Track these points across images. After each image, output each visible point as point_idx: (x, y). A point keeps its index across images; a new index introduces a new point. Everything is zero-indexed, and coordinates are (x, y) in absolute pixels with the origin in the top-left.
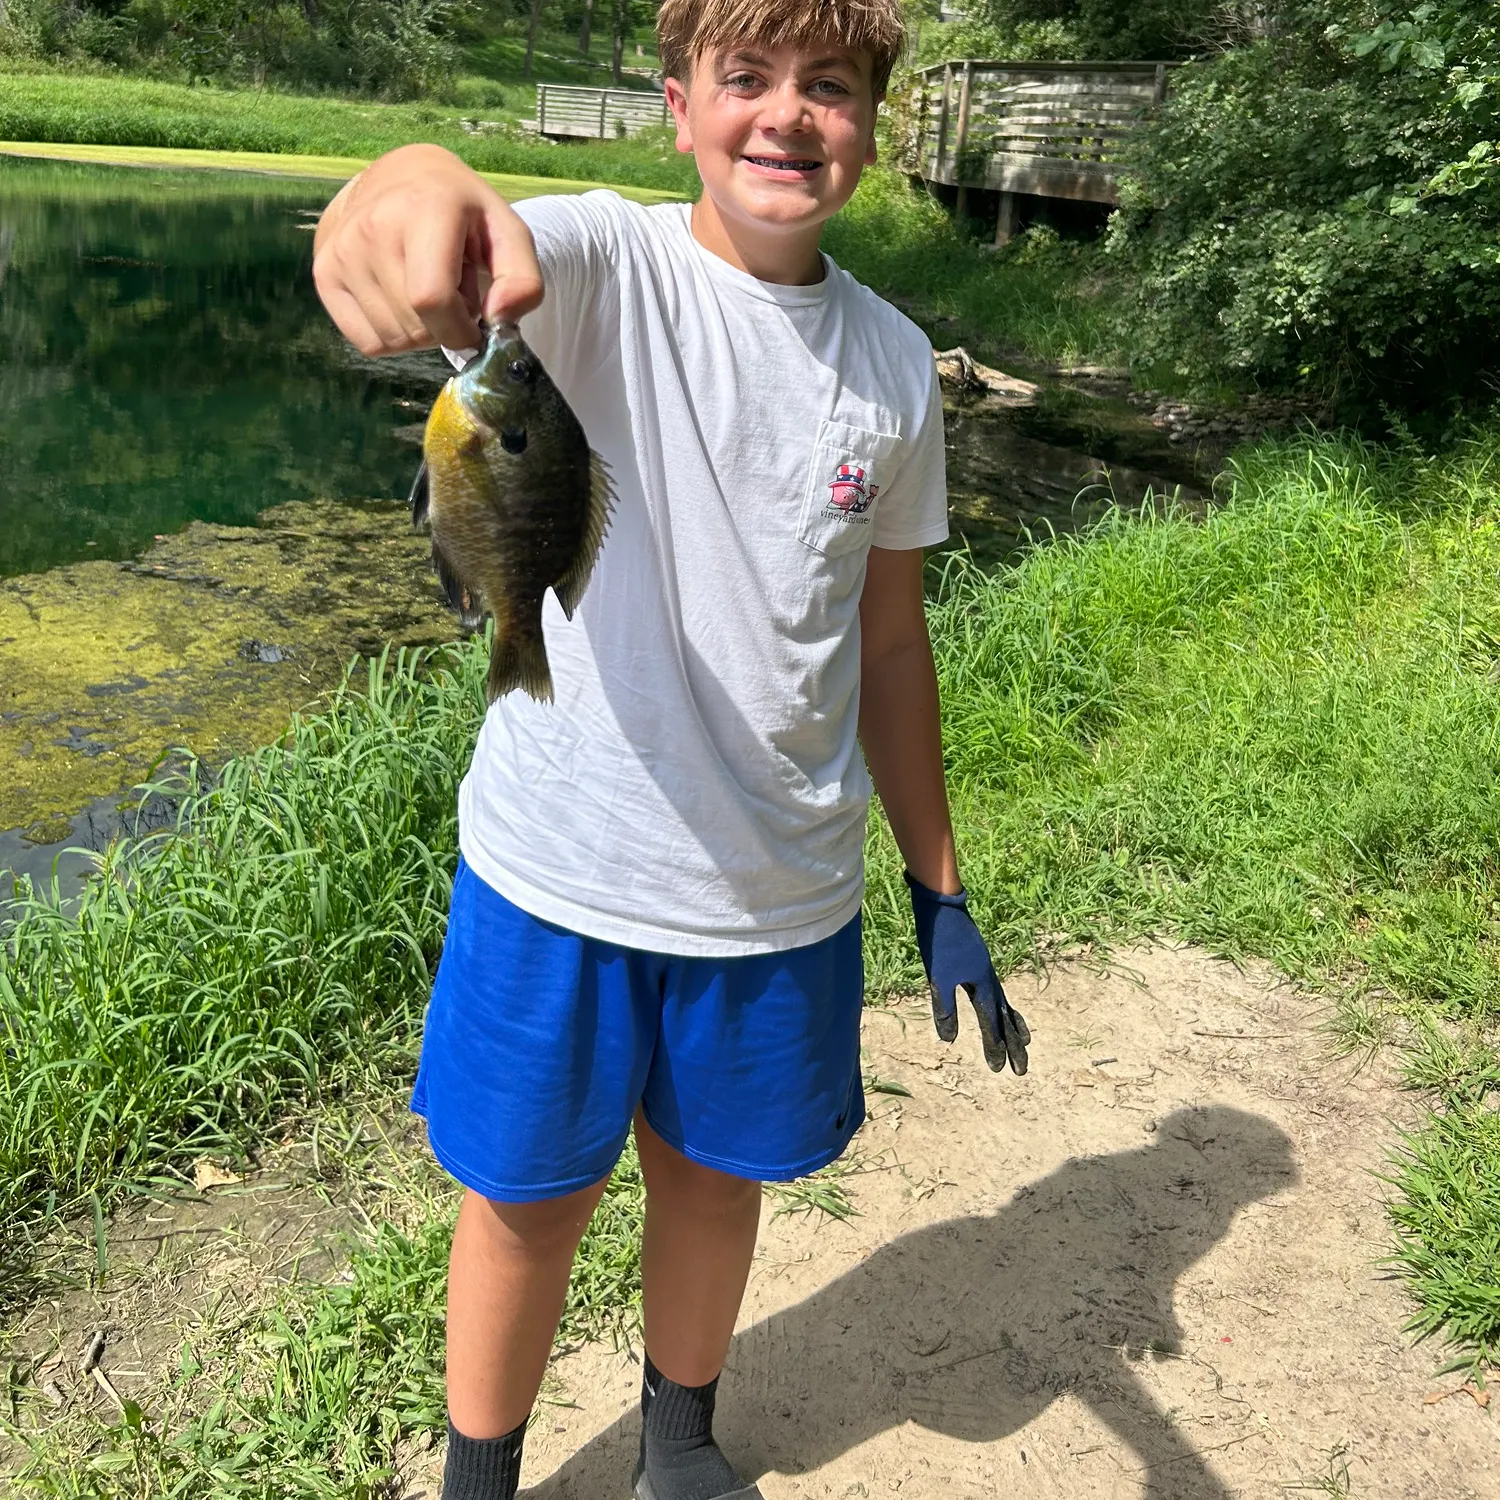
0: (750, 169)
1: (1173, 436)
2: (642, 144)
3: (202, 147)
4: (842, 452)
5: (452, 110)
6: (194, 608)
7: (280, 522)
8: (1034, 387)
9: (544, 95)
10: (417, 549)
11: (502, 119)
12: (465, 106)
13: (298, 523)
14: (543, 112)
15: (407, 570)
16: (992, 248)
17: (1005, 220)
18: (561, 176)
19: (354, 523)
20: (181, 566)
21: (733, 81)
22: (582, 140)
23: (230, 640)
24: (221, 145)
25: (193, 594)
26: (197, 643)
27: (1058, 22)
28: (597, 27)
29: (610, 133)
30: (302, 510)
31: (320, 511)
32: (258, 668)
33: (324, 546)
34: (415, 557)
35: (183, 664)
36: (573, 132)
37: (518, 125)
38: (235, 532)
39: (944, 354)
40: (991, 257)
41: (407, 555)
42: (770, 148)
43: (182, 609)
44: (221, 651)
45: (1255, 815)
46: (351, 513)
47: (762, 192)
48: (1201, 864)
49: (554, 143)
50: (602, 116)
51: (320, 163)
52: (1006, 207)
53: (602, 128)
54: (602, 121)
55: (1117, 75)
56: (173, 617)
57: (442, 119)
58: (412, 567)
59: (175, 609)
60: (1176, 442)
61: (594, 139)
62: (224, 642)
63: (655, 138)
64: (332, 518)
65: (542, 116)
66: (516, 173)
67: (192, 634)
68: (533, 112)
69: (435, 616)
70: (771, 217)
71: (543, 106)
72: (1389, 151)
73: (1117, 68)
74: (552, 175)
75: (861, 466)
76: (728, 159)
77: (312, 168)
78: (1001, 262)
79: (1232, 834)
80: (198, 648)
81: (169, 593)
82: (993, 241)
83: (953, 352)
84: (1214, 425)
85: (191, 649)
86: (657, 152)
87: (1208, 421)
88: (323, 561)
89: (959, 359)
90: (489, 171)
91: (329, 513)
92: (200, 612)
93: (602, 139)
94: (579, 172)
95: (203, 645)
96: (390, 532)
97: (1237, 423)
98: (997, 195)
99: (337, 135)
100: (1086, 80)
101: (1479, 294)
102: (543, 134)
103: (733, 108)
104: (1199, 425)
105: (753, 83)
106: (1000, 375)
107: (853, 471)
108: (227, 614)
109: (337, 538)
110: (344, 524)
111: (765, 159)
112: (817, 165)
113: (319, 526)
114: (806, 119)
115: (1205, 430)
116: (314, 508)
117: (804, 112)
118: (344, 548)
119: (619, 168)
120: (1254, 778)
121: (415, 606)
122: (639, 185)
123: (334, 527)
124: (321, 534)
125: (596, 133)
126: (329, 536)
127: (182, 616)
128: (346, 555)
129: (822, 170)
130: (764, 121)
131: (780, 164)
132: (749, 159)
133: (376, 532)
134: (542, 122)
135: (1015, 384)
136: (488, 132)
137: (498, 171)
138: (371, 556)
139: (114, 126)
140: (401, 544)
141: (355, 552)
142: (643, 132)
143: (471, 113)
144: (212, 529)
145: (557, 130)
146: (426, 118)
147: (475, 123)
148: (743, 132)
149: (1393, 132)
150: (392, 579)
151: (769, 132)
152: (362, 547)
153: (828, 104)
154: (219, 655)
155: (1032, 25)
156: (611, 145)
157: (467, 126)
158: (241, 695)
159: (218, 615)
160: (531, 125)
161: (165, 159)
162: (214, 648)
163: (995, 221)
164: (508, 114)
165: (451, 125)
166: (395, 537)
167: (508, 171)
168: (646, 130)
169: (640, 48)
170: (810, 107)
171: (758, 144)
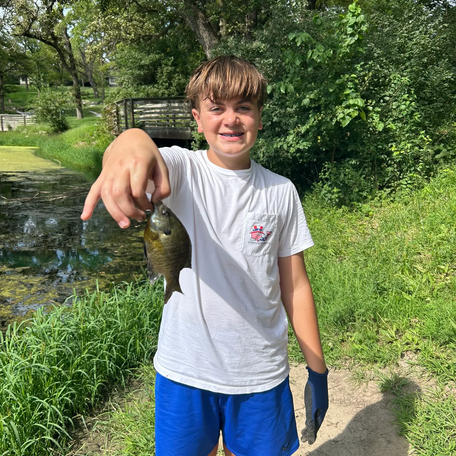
0: (222, 138)
2: (18, 132)
4: (253, 221)
21: (213, 110)
29: (6, 129)
42: (227, 130)
47: (226, 145)
50: (2, 123)
53: (2, 128)
54: (2, 125)
55: (178, 100)
63: (22, 129)
70: (229, 153)
72: (274, 120)
73: (178, 98)
75: (262, 225)
76: (215, 135)
86: (24, 134)
93: (3, 131)
103: (215, 119)
105: (220, 110)
107: (259, 227)
111: (227, 134)
112: (243, 134)
114: (238, 120)
117: (237, 118)
119: (11, 140)
122: (20, 145)
129: (244, 135)
130: (225, 122)
131: (231, 135)
132: (221, 134)
142: (18, 128)
148: (218, 126)
149: (273, 114)
151: (226, 126)
153: (244, 114)
156: (6, 133)
168: (19, 127)
169: (10, 100)
170: (239, 116)
171: (223, 129)
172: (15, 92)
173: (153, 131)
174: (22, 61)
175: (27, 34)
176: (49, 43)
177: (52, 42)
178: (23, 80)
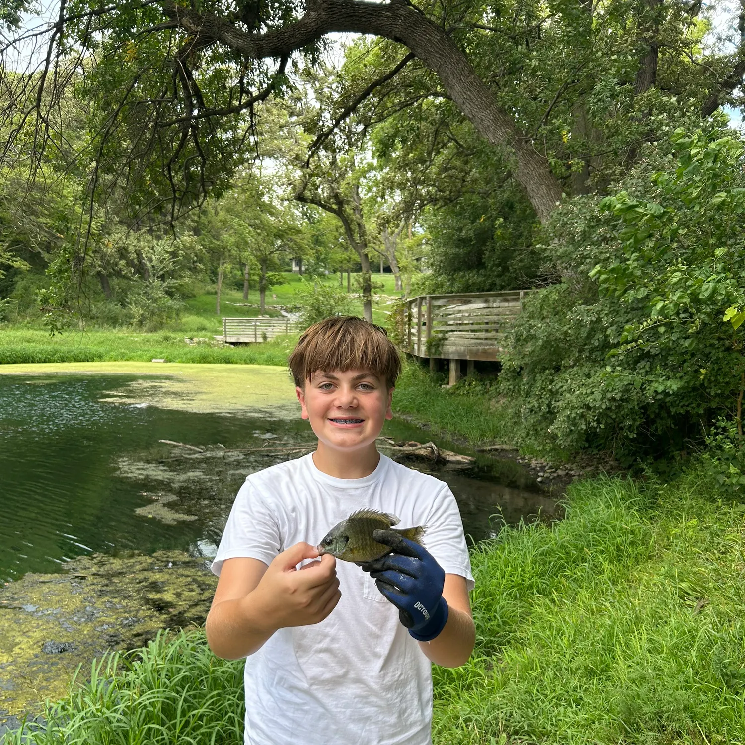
0: (333, 425)
1: (539, 479)
2: (276, 344)
3: (54, 361)
5: (180, 334)
6: (20, 624)
7: (73, 569)
8: (470, 458)
9: (225, 323)
10: (145, 578)
11: (205, 336)
12: (186, 331)
13: (82, 569)
14: (225, 331)
15: (138, 591)
16: (448, 387)
17: (453, 374)
18: (236, 363)
19: (113, 566)
20: (16, 600)
21: (321, 387)
22: (246, 344)
23: (38, 642)
24: (63, 360)
25: (21, 616)
26: (20, 646)
27: (475, 272)
28: (251, 286)
29: (260, 340)
30: (85, 560)
31: (95, 561)
32: (51, 658)
33: (95, 581)
34: (143, 583)
35: (11, 659)
36: (242, 340)
37: (213, 339)
38: (46, 578)
39: (423, 446)
40: (447, 391)
41: (140, 582)
43: (14, 626)
44: (33, 649)
45: (574, 705)
46: (112, 560)
48: (545, 738)
49: (232, 346)
50: (255, 332)
51: (114, 366)
52: (453, 366)
53: (256, 337)
54: (255, 334)
55: (501, 298)
56: (8, 631)
57: (175, 338)
58: (142, 589)
59: (10, 626)
60: (541, 482)
61: (252, 343)
62: (34, 644)
63: (283, 340)
64: (101, 564)
65: (225, 334)
66: (214, 363)
67: (17, 640)
68: (222, 331)
69: (151, 617)
71: (225, 328)
73: (501, 295)
74: (232, 363)
76: (322, 421)
77: (110, 368)
78: (452, 394)
79: (562, 718)
80: (20, 648)
81: (7, 616)
82: (448, 384)
83: (428, 444)
84: (560, 472)
85: (17, 650)
86: (284, 348)
87: (556, 470)
88: (94, 590)
89: (431, 447)
90: (200, 363)
91: (100, 562)
92: (23, 626)
93: (256, 343)
94: (245, 360)
95: (23, 647)
96: (131, 570)
97: (570, 470)
98: (448, 361)
99: (123, 350)
100: (486, 301)
101: (678, 402)
102: (226, 342)
104: (552, 472)
105: (332, 386)
106: (452, 454)
108: (38, 626)
109: (102, 576)
110: (106, 568)
111: (339, 419)
112: (362, 421)
113: (94, 570)
114: (355, 401)
115: (555, 475)
116: (92, 559)
117: (354, 398)
118: (106, 582)
119: (265, 357)
120: (574, 683)
121: (141, 612)
122: (276, 365)
123: (102, 569)
124: (94, 574)
125: (253, 340)
126: (99, 575)
127: (13, 630)
128: (107, 585)
129: (363, 423)
130: (337, 403)
131: (345, 421)
132: (331, 420)
133: (124, 570)
134: (226, 336)
135: (459, 458)
136: (199, 343)
137: (205, 362)
138: (120, 585)
139: (8, 354)
140: (137, 576)
141: (112, 583)
142: (277, 338)
143: (189, 334)
144: (36, 577)
145: (233, 340)
146: (167, 339)
147: (191, 339)
148: (328, 408)
150: (129, 597)
151: (339, 408)
152: (116, 580)
153: (365, 394)
154: (31, 652)
155: (461, 273)
156: (260, 345)
157: (188, 341)
158: (41, 675)
159: (33, 627)
160: (220, 338)
161: (34, 369)
162: (29, 648)
163: (448, 374)
164: (209, 334)
165: (180, 341)
166: (134, 572)
167: (210, 362)
169: (274, 296)
170: (356, 396)
171: (335, 414)
172: (281, 283)
173: (458, 348)
174: (294, 237)
175: (301, 198)
176: (330, 210)
177: (334, 206)
178: (297, 265)
